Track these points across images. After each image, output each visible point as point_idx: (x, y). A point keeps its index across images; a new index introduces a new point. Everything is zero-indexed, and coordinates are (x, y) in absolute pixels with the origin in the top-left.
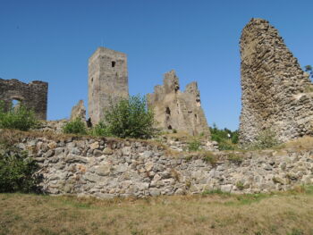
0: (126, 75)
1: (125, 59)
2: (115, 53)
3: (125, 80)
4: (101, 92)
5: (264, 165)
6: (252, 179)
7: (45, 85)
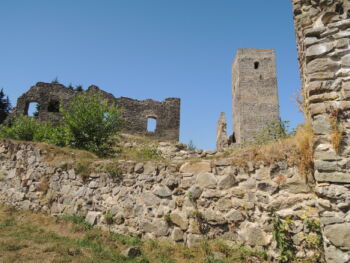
0: (274, 75)
1: (273, 56)
2: (258, 52)
3: (274, 82)
4: (241, 101)
5: (157, 187)
6: (129, 209)
7: (178, 101)
